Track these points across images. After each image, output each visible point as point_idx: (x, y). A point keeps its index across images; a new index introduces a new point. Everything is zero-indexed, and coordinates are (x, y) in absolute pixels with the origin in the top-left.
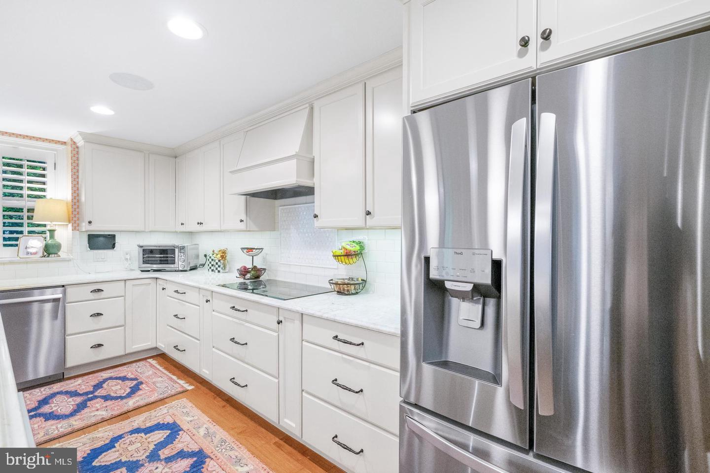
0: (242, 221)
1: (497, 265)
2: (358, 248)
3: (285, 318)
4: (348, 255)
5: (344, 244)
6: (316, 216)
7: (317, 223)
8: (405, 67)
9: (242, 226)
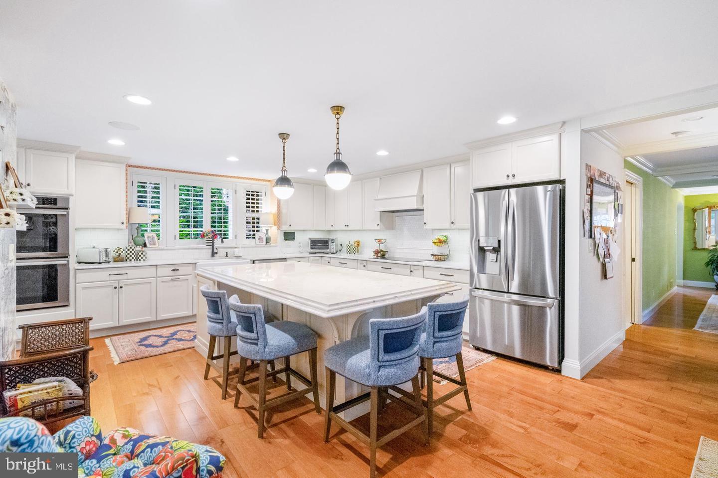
0: (378, 225)
1: (499, 241)
2: (445, 239)
3: (414, 269)
4: (440, 242)
5: (438, 237)
6: (425, 224)
7: (426, 227)
8: (471, 161)
9: (378, 228)
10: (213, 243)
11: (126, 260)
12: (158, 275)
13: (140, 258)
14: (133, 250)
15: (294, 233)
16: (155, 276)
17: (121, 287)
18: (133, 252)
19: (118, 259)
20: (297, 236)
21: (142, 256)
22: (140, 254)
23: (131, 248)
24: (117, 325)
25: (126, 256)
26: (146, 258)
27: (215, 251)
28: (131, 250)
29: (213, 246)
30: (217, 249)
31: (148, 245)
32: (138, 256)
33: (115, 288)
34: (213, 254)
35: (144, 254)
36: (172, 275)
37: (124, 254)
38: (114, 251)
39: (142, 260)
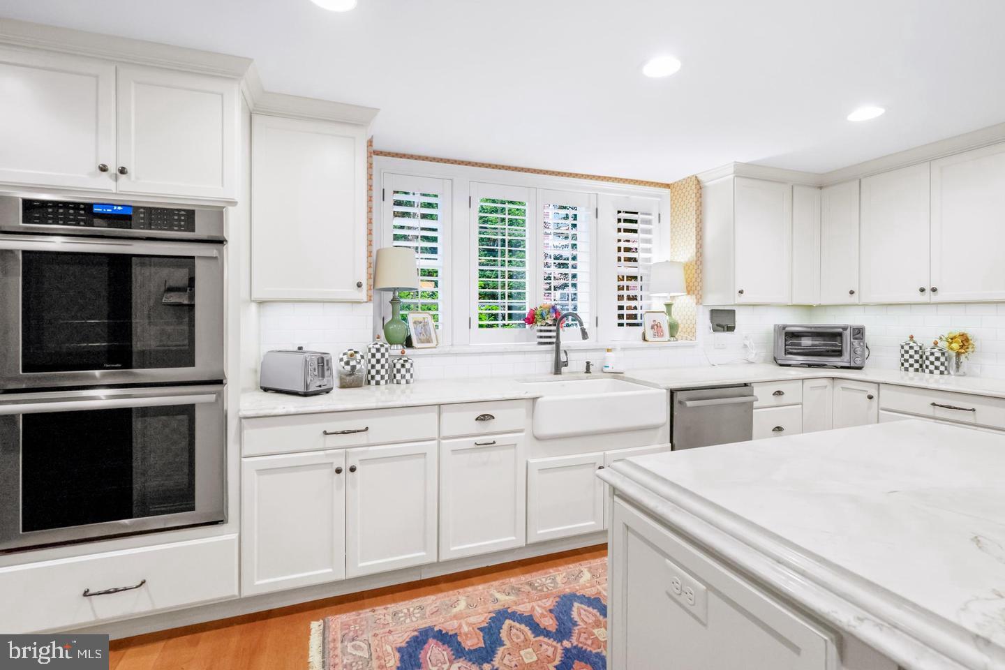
10: (558, 337)
11: (369, 383)
12: (445, 433)
13: (398, 376)
14: (383, 355)
15: (734, 311)
16: (437, 437)
17: (353, 469)
18: (383, 361)
19: (351, 381)
20: (741, 318)
21: (403, 371)
22: (398, 366)
23: (378, 350)
24: (342, 577)
25: (369, 372)
26: (412, 376)
27: (563, 358)
28: (378, 356)
29: (558, 344)
30: (565, 352)
31: (415, 343)
32: (395, 372)
33: (338, 471)
34: (558, 367)
35: (408, 366)
36: (475, 432)
37: (362, 367)
38: (341, 360)
39: (403, 381)
